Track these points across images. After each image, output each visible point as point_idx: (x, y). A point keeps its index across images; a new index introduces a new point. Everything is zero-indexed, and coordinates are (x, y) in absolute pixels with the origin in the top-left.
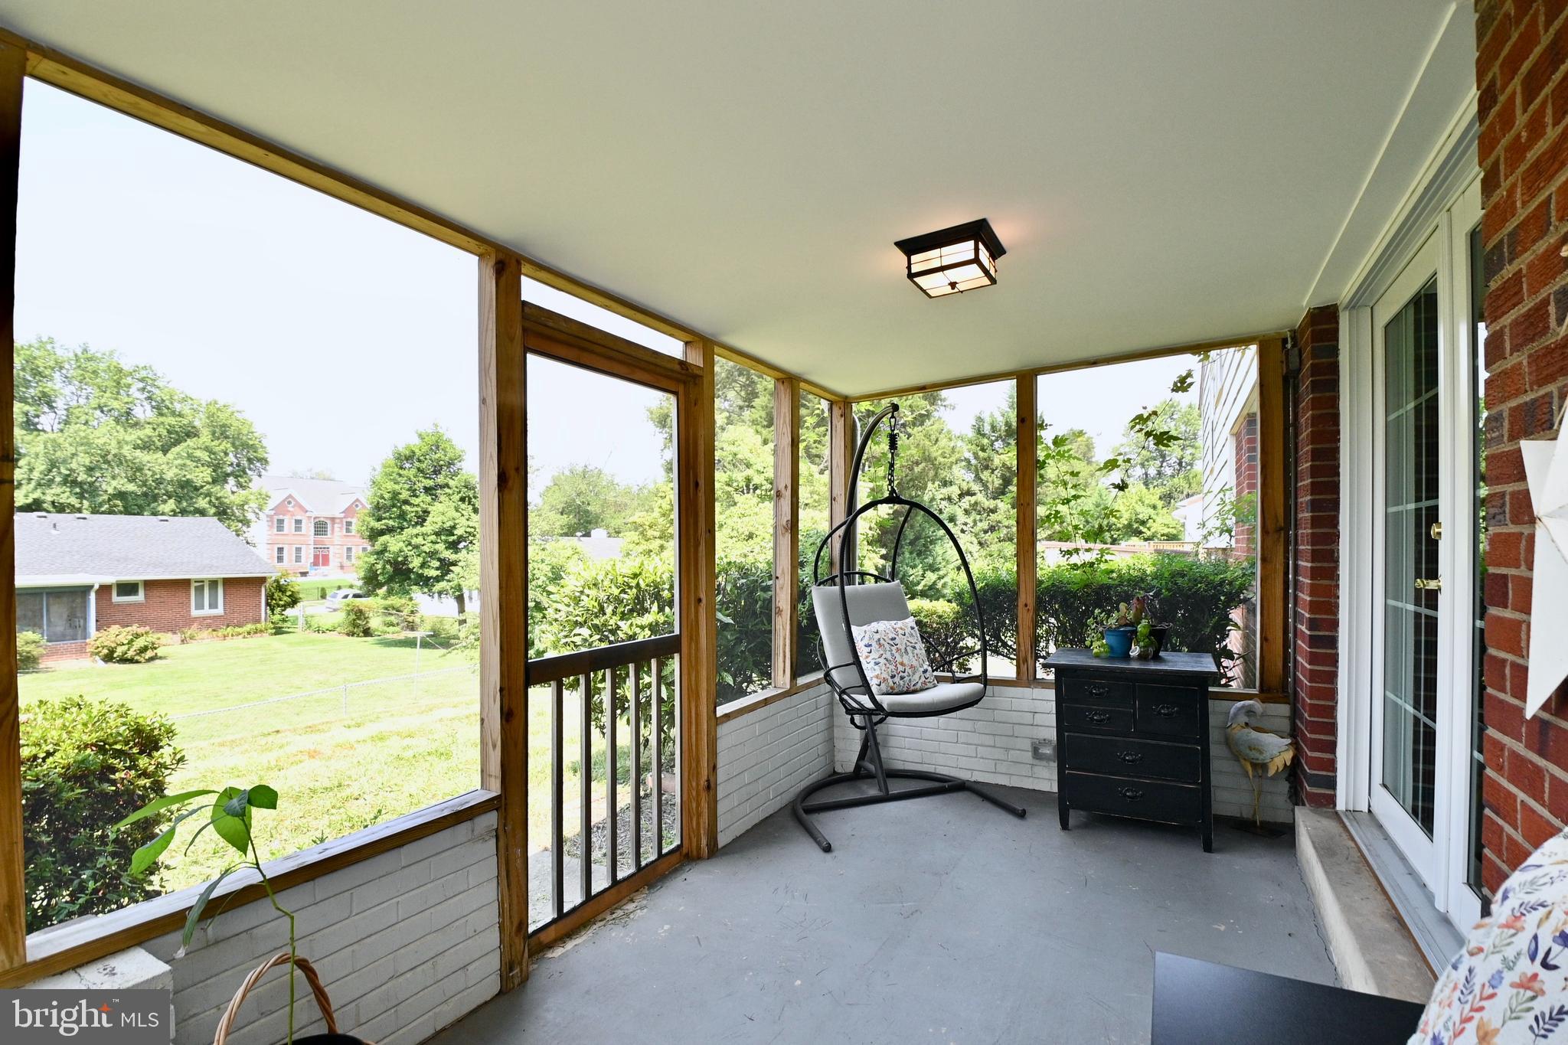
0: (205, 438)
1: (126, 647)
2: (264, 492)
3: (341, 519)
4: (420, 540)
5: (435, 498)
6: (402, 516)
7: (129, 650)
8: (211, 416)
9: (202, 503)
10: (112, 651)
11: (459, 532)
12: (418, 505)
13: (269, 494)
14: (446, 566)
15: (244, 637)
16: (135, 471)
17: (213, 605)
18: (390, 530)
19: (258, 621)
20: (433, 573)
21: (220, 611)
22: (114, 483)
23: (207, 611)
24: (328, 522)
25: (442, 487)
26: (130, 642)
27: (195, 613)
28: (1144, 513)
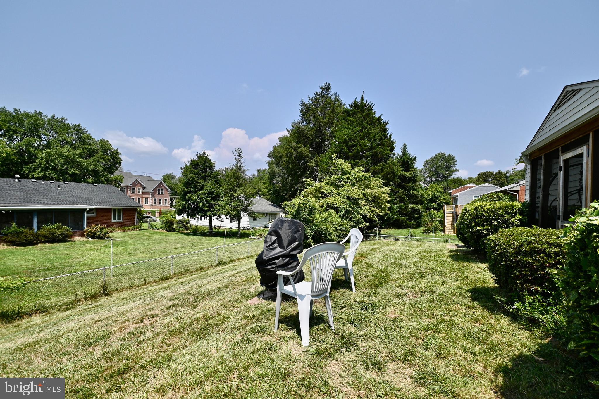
0: (100, 154)
1: (99, 233)
2: (122, 175)
3: (130, 187)
4: (202, 196)
5: (205, 181)
6: (196, 187)
7: (101, 234)
8: (102, 145)
9: (103, 179)
10: (94, 234)
11: (216, 193)
12: (200, 183)
13: (124, 176)
14: (211, 206)
15: (131, 231)
16: (78, 165)
17: (119, 218)
18: (191, 192)
19: (134, 225)
20: (207, 208)
21: (121, 220)
22: (72, 170)
23: (117, 220)
24: (125, 188)
25: (208, 176)
26: (101, 231)
27: (113, 221)
28: (438, 194)
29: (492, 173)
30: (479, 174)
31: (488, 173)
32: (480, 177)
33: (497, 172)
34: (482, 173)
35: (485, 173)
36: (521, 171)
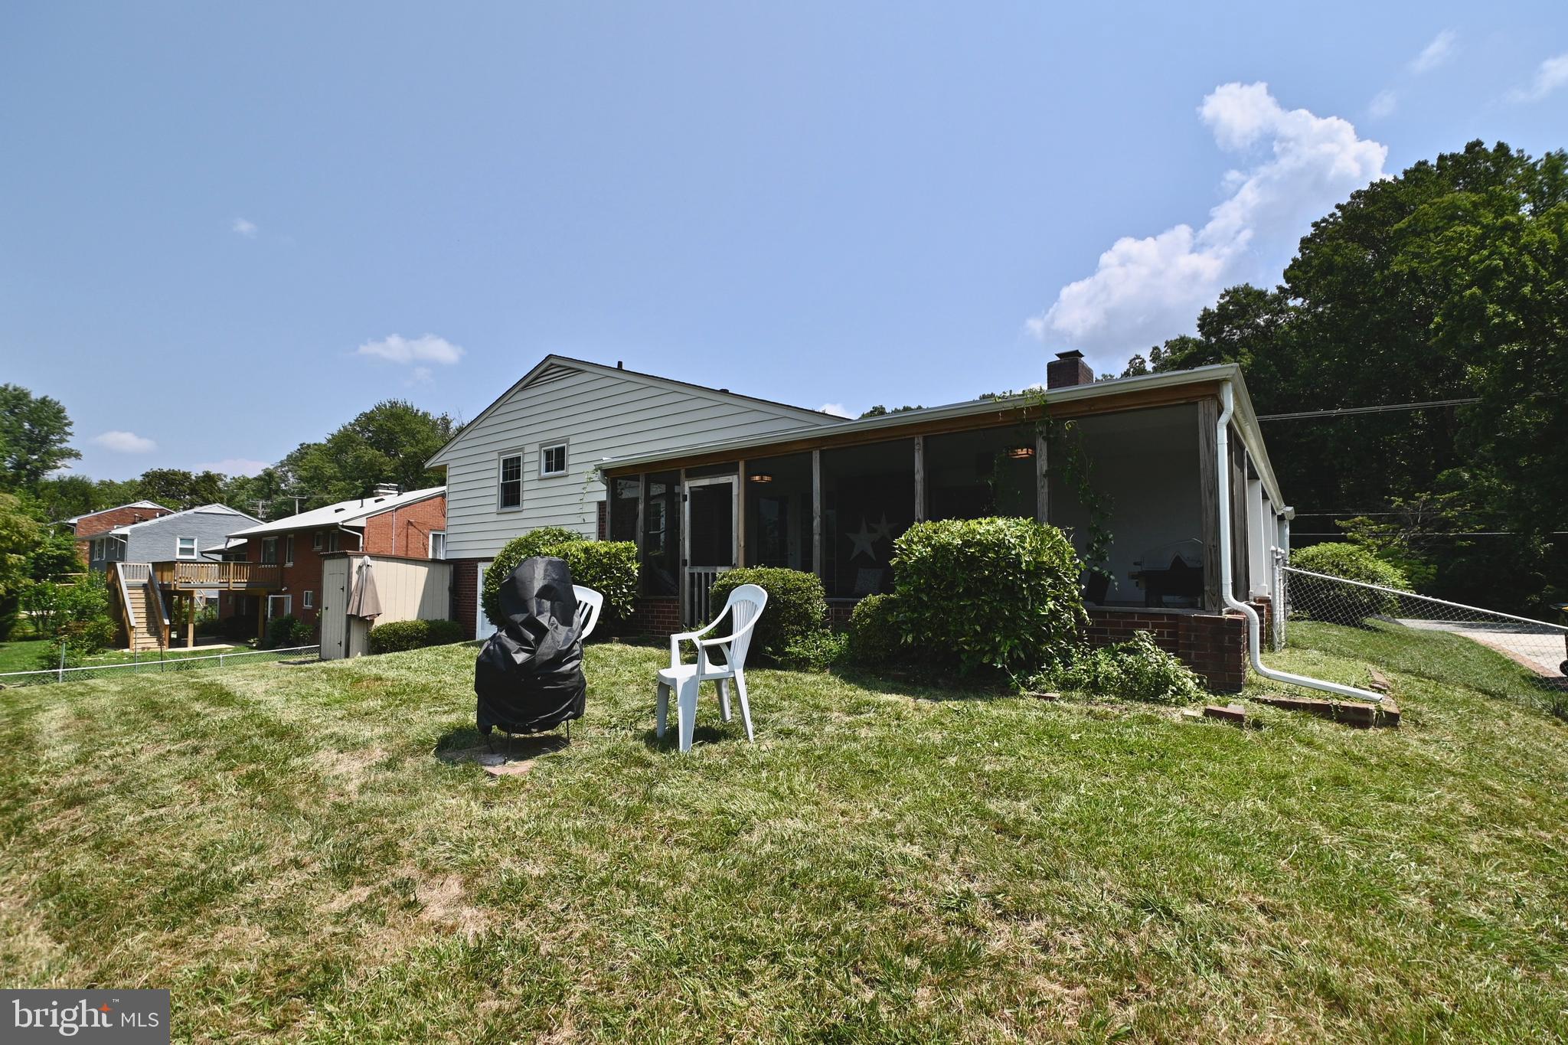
29: (186, 476)
30: (146, 475)
31: (174, 473)
32: (150, 483)
33: (201, 474)
34: (155, 473)
35: (166, 474)
36: (255, 479)
